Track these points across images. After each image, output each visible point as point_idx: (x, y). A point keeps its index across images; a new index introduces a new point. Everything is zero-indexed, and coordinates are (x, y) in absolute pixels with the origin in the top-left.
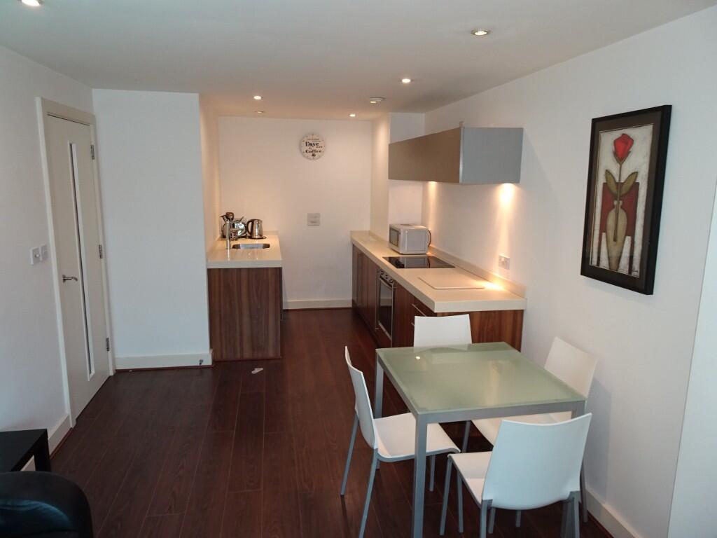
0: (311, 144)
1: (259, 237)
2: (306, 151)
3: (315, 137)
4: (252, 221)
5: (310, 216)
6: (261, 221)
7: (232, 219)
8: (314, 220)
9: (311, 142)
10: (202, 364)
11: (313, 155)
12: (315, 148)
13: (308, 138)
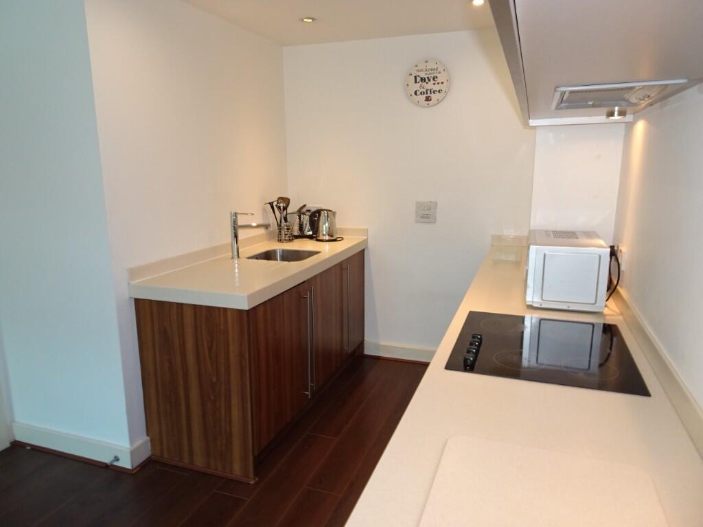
0: (423, 80)
1: (327, 238)
2: (416, 93)
3: (431, 65)
4: (319, 212)
5: (419, 205)
6: (334, 214)
7: (285, 208)
8: (426, 214)
9: (423, 75)
10: (116, 464)
11: (428, 99)
12: (430, 86)
13: (420, 67)
